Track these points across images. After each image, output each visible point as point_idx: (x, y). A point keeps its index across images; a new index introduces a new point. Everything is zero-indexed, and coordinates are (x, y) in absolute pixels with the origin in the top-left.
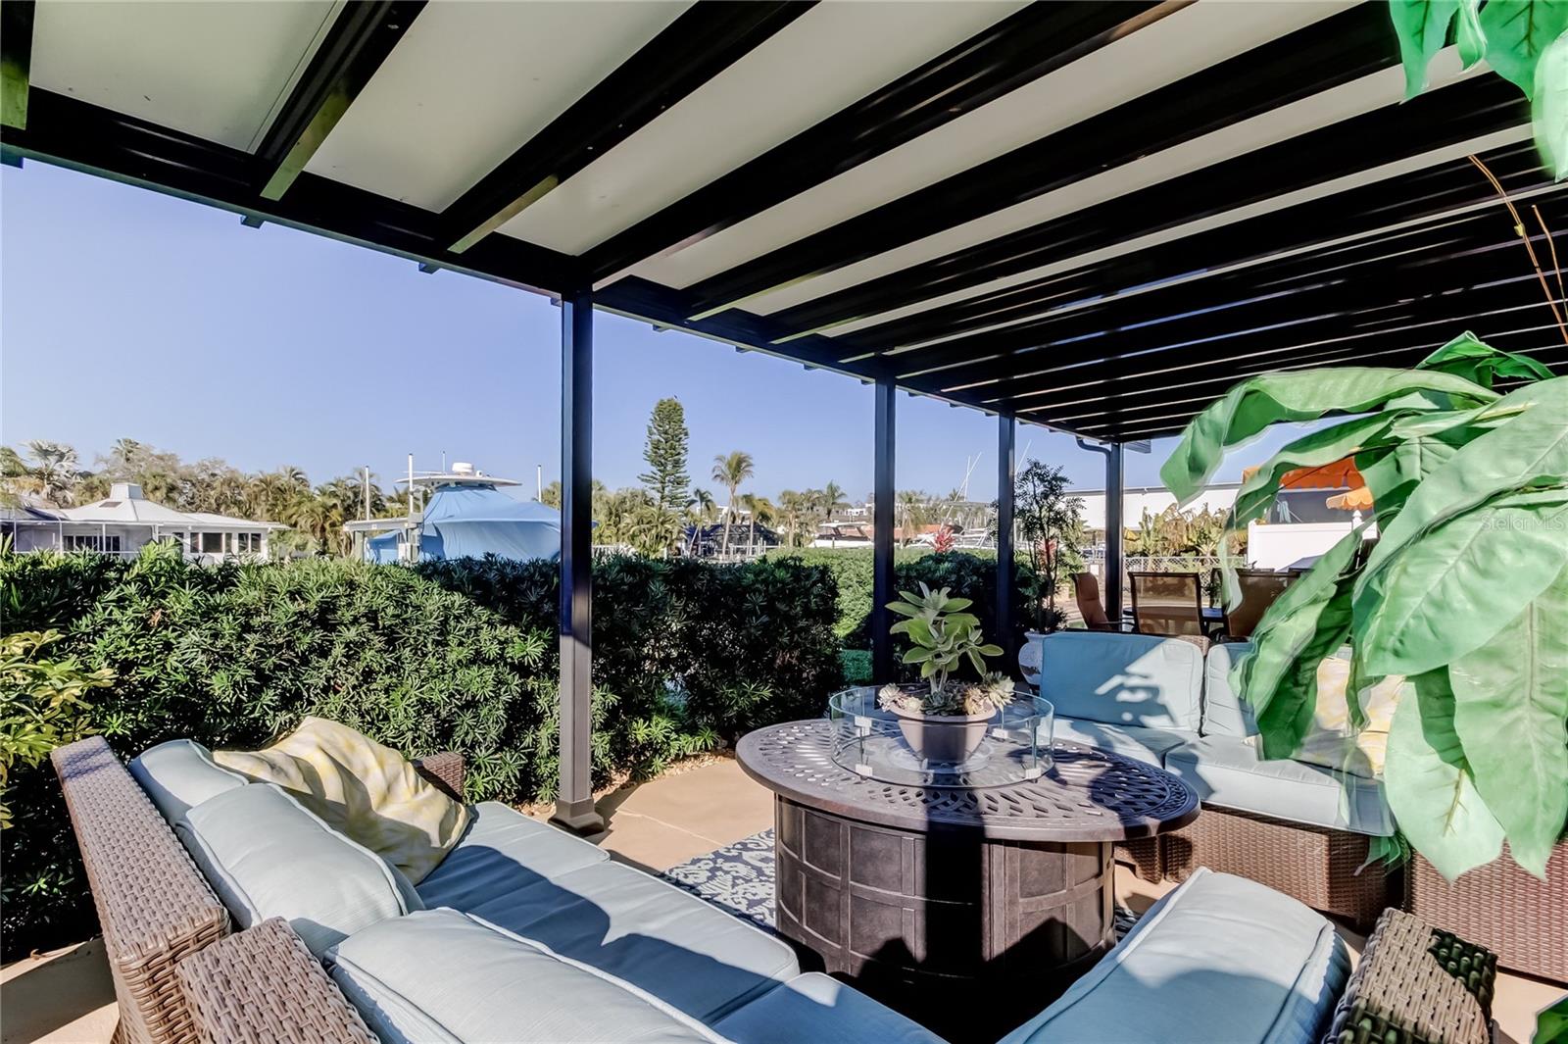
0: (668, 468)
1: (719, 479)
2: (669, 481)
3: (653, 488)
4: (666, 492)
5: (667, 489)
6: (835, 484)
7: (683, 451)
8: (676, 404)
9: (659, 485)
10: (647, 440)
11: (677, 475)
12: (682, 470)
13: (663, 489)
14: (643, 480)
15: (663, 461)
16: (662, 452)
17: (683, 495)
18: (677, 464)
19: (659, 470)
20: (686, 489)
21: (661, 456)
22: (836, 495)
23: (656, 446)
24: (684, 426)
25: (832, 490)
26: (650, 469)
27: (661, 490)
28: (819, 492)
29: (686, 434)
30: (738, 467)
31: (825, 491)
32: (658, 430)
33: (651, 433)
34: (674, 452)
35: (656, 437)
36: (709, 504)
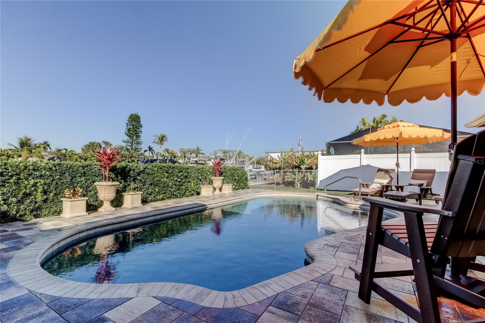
0: (134, 138)
1: (155, 143)
2: (134, 143)
3: (127, 145)
4: (133, 147)
5: (133, 146)
6: (199, 147)
7: (140, 133)
8: (137, 115)
9: (130, 144)
10: (126, 128)
11: (138, 141)
12: (140, 139)
13: (132, 145)
14: (124, 142)
15: (132, 136)
16: (132, 132)
17: (140, 148)
18: (138, 137)
19: (131, 139)
20: (141, 146)
21: (131, 134)
22: (199, 150)
23: (129, 130)
24: (141, 123)
25: (198, 148)
26: (126, 138)
27: (131, 146)
28: (194, 149)
29: (141, 126)
30: (162, 139)
31: (196, 148)
32: (130, 124)
33: (127, 125)
34: (136, 132)
35: (129, 127)
36: (153, 152)
